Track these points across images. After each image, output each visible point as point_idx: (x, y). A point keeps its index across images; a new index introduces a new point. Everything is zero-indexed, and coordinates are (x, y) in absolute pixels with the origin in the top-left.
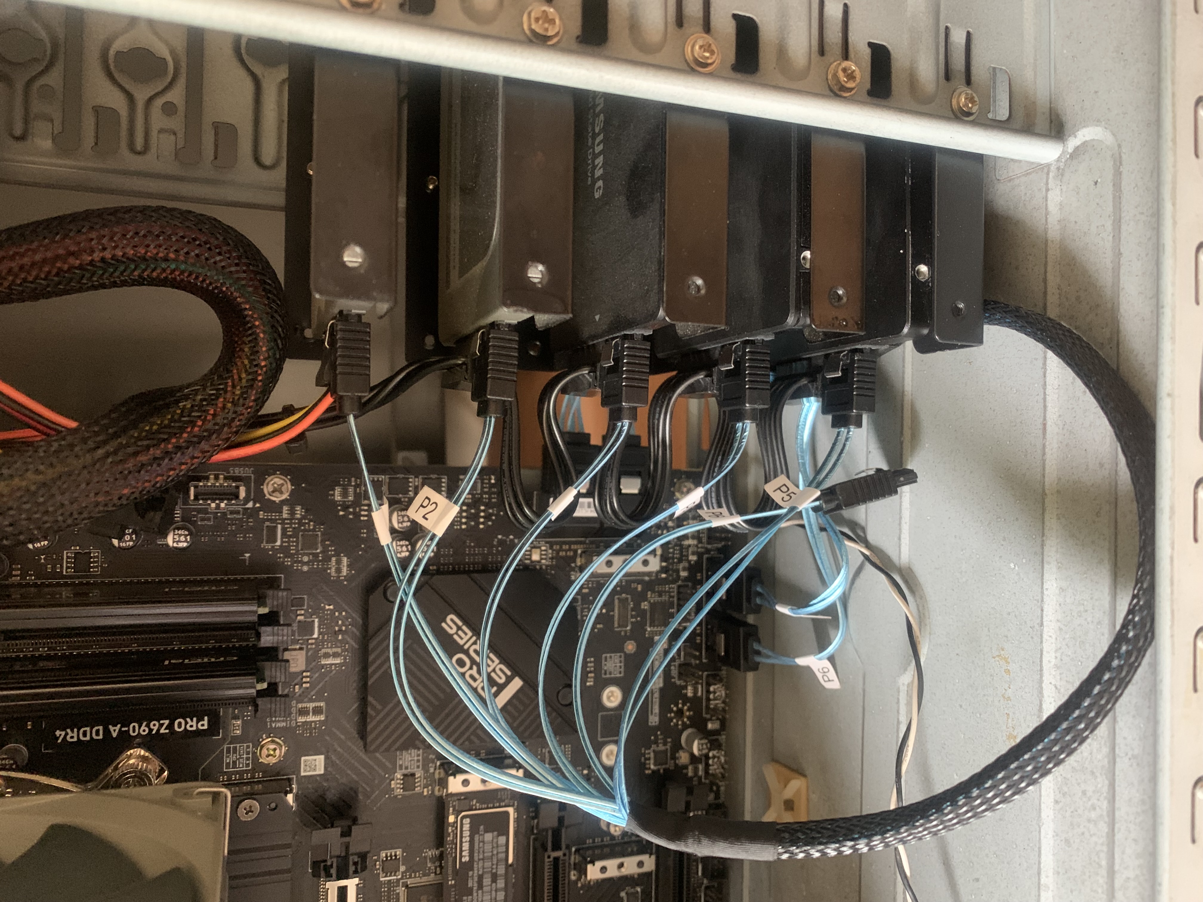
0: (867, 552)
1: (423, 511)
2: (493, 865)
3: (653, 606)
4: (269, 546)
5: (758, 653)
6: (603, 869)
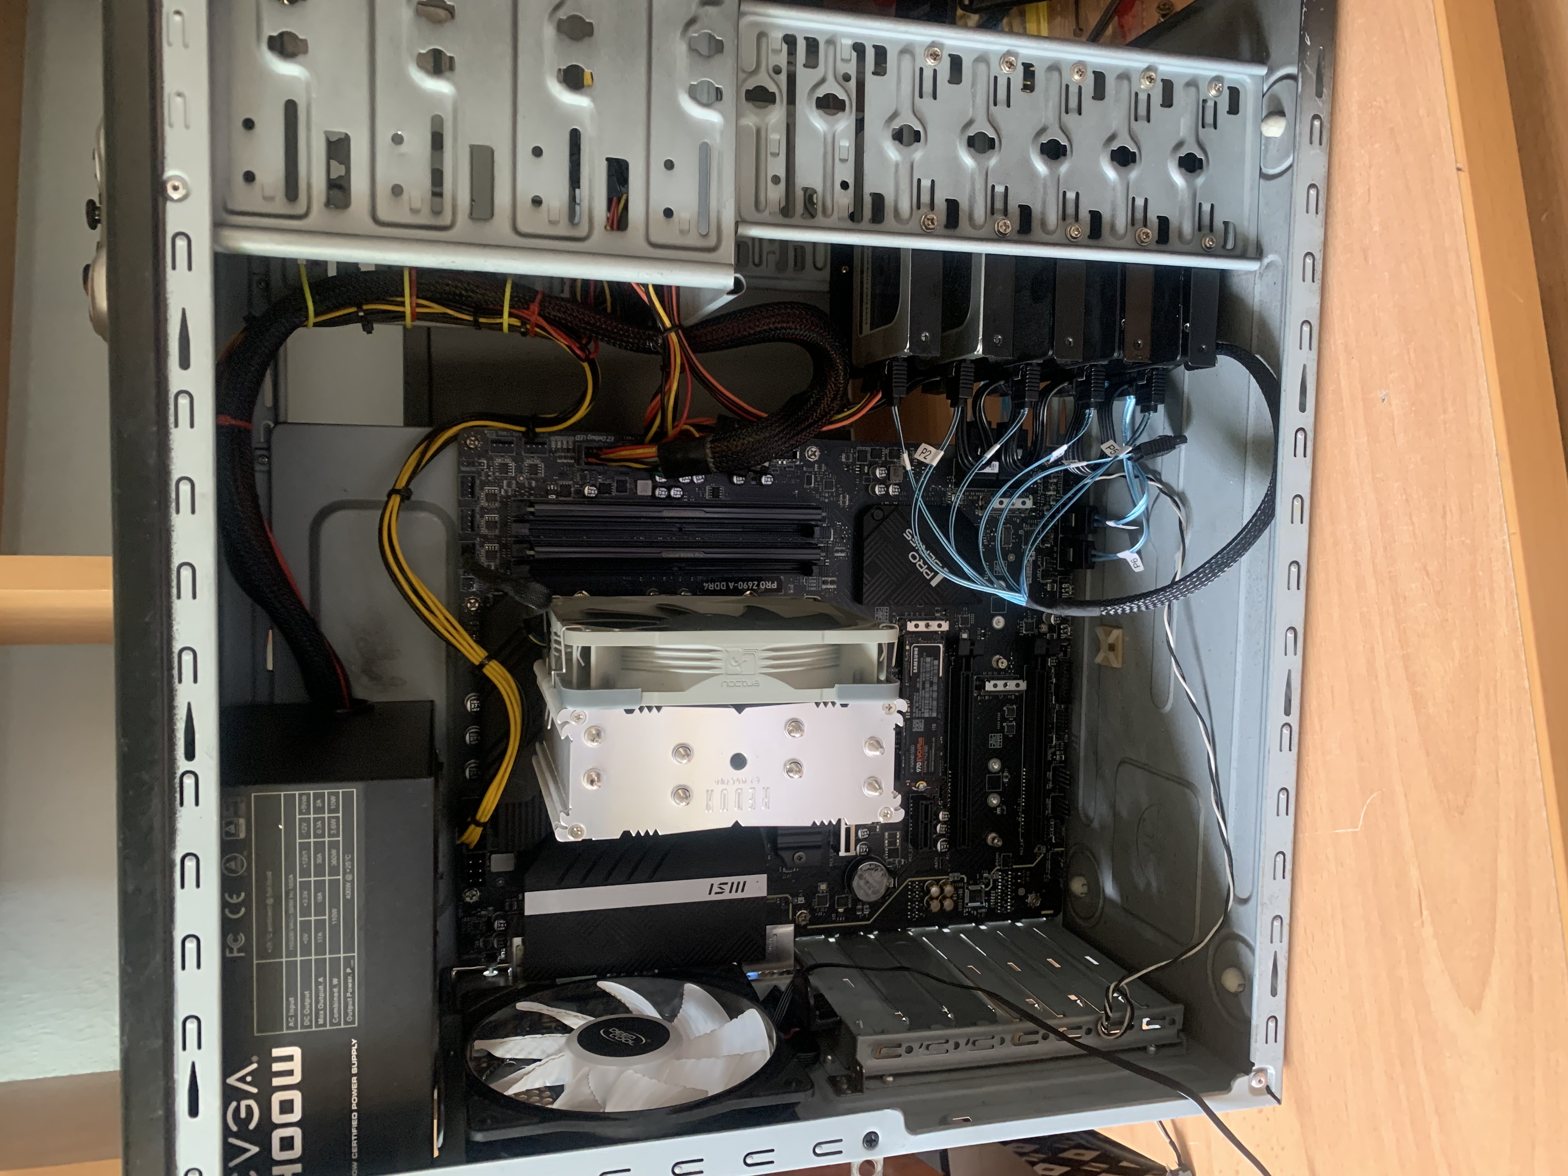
0: (1160, 486)
1: (923, 455)
2: (931, 677)
3: (1026, 532)
4: (808, 487)
5: (1094, 556)
6: (995, 686)
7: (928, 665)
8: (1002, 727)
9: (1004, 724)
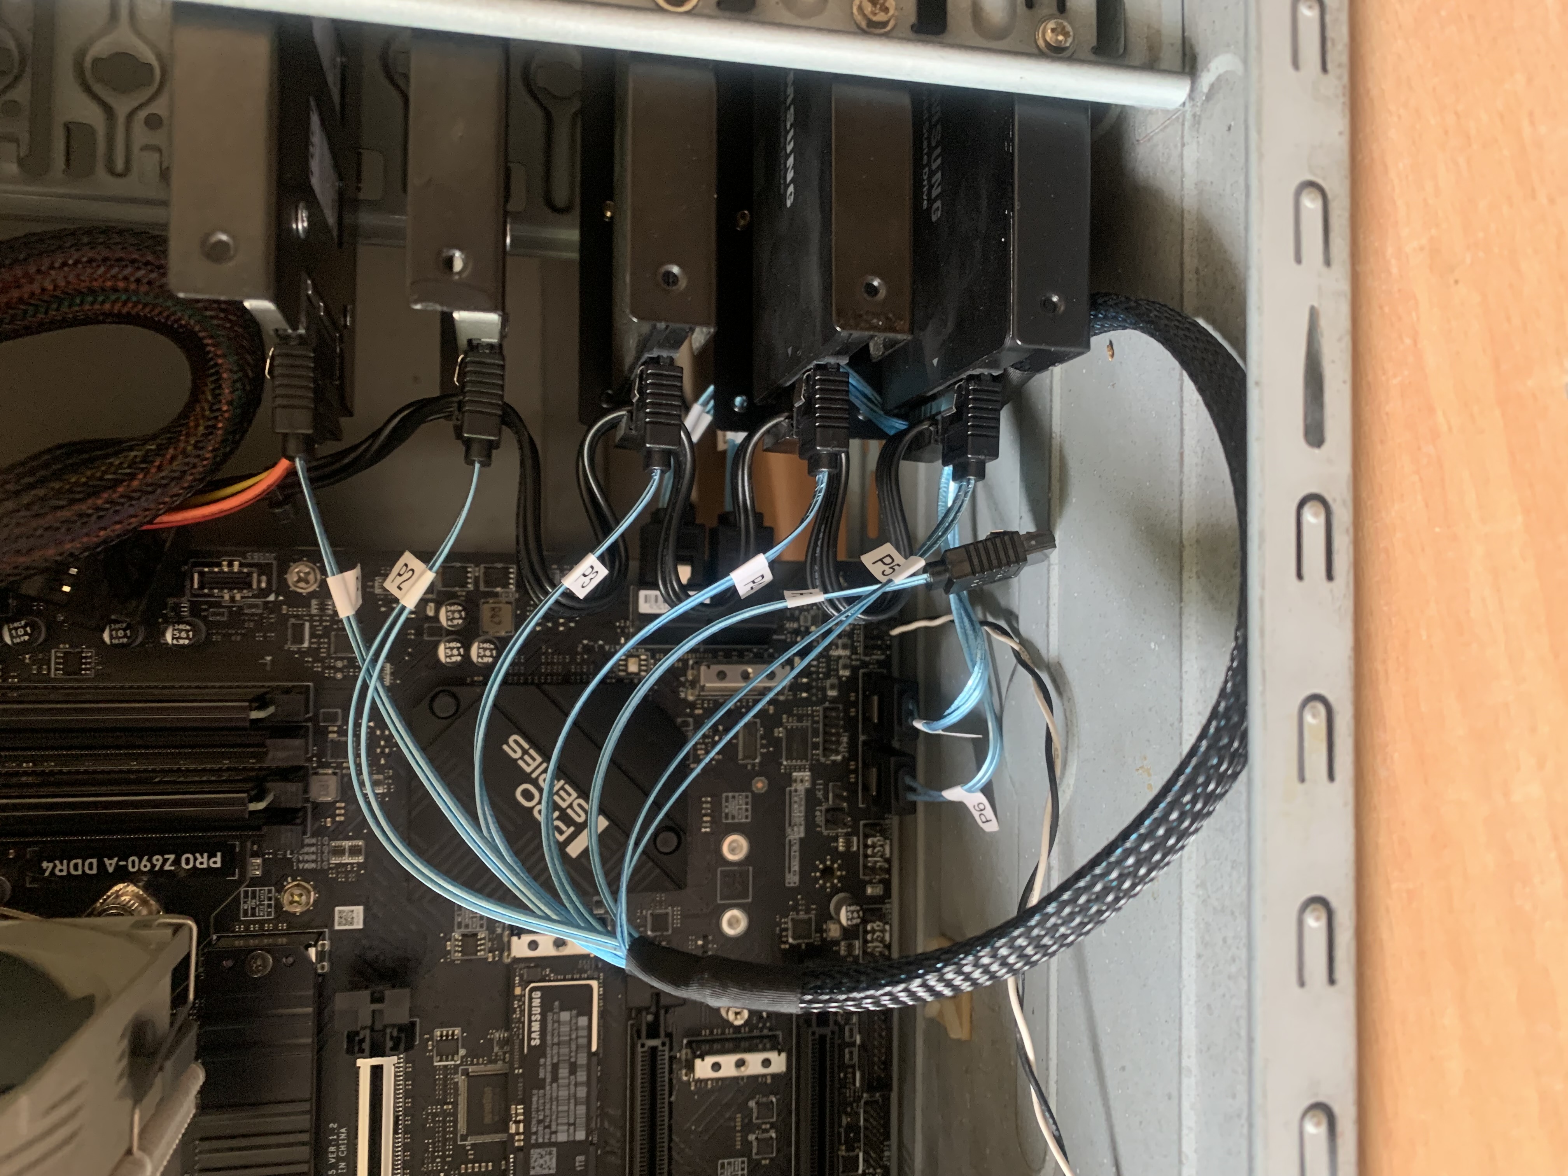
0: (1017, 647)
1: (399, 581)
2: (571, 1052)
3: (790, 732)
4: (294, 648)
5: (913, 790)
6: (716, 1067)
7: (565, 1029)
8: (747, 1144)
9: (752, 1137)
